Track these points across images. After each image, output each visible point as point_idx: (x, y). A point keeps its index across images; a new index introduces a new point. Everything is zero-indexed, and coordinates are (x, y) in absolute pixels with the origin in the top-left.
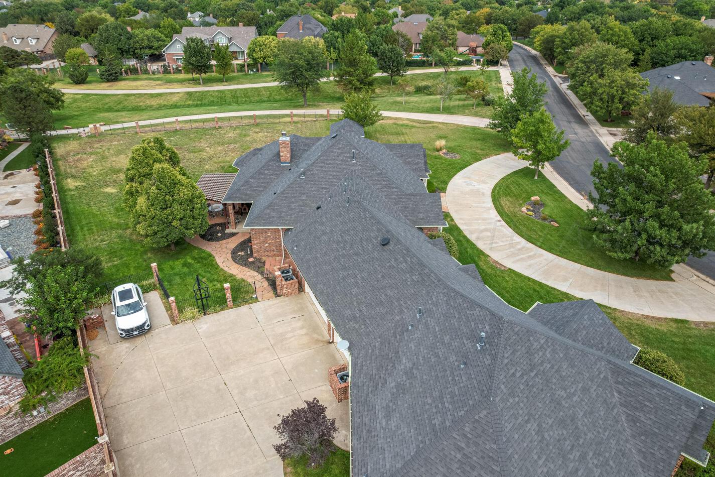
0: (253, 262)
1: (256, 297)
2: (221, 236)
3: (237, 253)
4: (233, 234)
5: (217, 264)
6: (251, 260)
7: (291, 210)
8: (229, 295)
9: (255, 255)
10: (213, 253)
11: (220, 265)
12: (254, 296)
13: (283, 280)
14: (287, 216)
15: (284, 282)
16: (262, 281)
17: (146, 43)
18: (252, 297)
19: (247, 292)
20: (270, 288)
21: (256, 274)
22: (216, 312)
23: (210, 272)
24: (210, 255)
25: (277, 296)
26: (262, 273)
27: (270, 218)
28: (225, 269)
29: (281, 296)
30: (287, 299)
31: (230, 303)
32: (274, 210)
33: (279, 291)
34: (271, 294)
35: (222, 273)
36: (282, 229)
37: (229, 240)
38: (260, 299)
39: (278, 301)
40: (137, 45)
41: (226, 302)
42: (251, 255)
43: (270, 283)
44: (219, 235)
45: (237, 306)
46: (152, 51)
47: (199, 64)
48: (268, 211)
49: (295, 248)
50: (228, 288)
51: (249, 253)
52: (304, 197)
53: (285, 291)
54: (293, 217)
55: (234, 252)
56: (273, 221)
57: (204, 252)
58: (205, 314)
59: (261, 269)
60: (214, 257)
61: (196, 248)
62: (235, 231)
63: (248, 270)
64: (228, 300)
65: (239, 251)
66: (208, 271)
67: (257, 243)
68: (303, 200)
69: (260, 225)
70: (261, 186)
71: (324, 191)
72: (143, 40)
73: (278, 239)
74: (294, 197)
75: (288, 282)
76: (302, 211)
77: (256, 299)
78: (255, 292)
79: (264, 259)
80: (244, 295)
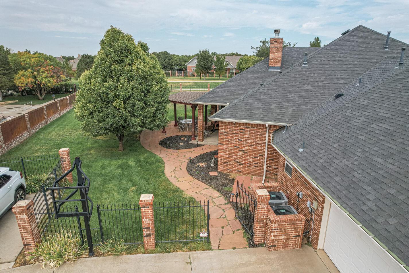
0: (216, 178)
1: (208, 239)
2: (183, 146)
3: (195, 163)
4: (198, 146)
5: (163, 172)
6: (212, 174)
7: (288, 101)
8: (147, 221)
9: (220, 168)
10: (165, 160)
11: (167, 174)
12: (203, 235)
13: (272, 211)
14: (280, 108)
15: (273, 216)
16: (224, 207)
17: (178, 62)
18: (198, 236)
19: (193, 223)
20: (238, 225)
21: (217, 194)
22: (117, 253)
23: (147, 180)
24: (161, 161)
25: (252, 244)
26: (227, 195)
27: (252, 110)
28: (172, 180)
29: (261, 245)
30: (273, 256)
31: (149, 241)
32: (259, 100)
33: (258, 235)
34: (240, 237)
35: (164, 184)
36: (270, 126)
37: (191, 150)
38: (214, 243)
39: (253, 258)
40: (173, 63)
41: (142, 236)
42: (215, 168)
43: (240, 213)
44: (182, 144)
45: (164, 250)
46: (181, 67)
47: (205, 66)
48: (251, 101)
49: (301, 150)
50: (147, 205)
51: (212, 165)
52: (308, 87)
53: (272, 237)
54: (290, 110)
55: (192, 162)
56: (256, 114)
57: (155, 156)
58: (92, 252)
59: (225, 188)
60: (164, 164)
61: (147, 151)
62: (200, 143)
63: (206, 186)
64: (145, 232)
65: (199, 162)
66: (145, 178)
67: (226, 149)
68: (306, 91)
69: (235, 117)
70: (242, 89)
71: (342, 82)
72: (177, 60)
73: (260, 145)
74: (292, 87)
75: (283, 217)
76: (306, 104)
77: (207, 245)
78: (207, 227)
79: (232, 176)
80: (184, 227)
